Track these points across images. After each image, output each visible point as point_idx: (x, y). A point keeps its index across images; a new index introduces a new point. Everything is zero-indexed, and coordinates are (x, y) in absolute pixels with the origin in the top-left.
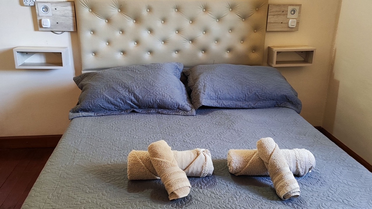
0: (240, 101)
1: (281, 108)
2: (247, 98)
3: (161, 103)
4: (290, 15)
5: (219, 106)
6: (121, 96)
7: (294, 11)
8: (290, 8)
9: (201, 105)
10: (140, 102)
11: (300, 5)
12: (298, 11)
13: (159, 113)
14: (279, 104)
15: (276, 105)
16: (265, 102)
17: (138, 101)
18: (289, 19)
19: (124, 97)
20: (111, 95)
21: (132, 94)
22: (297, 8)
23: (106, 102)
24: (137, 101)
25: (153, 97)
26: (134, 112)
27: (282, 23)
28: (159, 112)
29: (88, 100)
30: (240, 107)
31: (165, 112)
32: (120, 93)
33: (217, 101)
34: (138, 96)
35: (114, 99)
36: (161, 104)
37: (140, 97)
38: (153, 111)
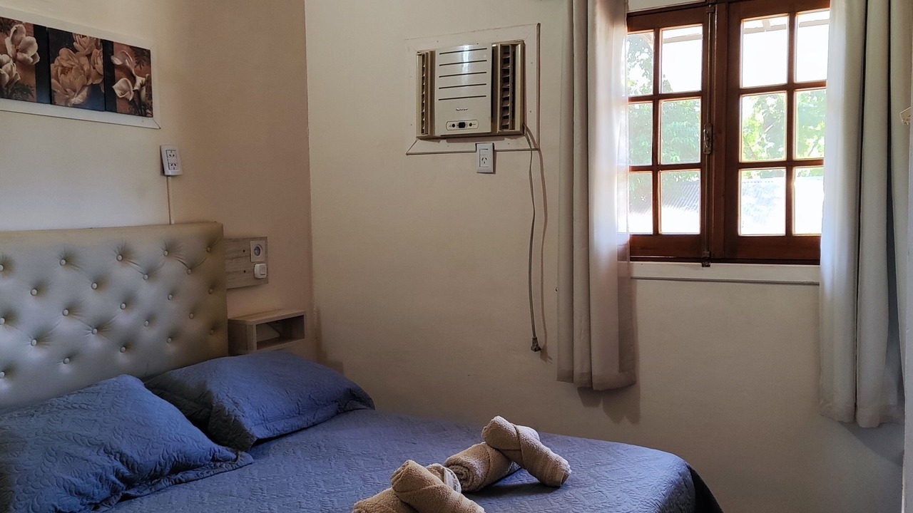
0: (294, 416)
1: (351, 414)
2: (301, 408)
3: (182, 459)
4: (254, 258)
5: (271, 435)
6: (95, 468)
7: (258, 249)
8: (253, 245)
9: (256, 439)
10: (136, 471)
11: (265, 238)
12: (264, 248)
13: (181, 482)
14: (343, 407)
15: (339, 411)
16: (326, 408)
17: (131, 468)
18: (254, 263)
19: (103, 468)
20: (74, 473)
21: (115, 456)
22: (262, 243)
23: (67, 492)
24: (128, 468)
25: (162, 448)
26: (126, 498)
27: (245, 271)
28: (179, 479)
29: (23, 502)
30: (297, 429)
31: (191, 475)
32: (91, 461)
33: (264, 425)
34: (131, 457)
35: (83, 480)
36: (180, 460)
37: (136, 457)
38: (164, 483)
